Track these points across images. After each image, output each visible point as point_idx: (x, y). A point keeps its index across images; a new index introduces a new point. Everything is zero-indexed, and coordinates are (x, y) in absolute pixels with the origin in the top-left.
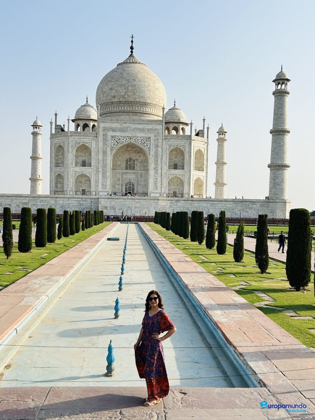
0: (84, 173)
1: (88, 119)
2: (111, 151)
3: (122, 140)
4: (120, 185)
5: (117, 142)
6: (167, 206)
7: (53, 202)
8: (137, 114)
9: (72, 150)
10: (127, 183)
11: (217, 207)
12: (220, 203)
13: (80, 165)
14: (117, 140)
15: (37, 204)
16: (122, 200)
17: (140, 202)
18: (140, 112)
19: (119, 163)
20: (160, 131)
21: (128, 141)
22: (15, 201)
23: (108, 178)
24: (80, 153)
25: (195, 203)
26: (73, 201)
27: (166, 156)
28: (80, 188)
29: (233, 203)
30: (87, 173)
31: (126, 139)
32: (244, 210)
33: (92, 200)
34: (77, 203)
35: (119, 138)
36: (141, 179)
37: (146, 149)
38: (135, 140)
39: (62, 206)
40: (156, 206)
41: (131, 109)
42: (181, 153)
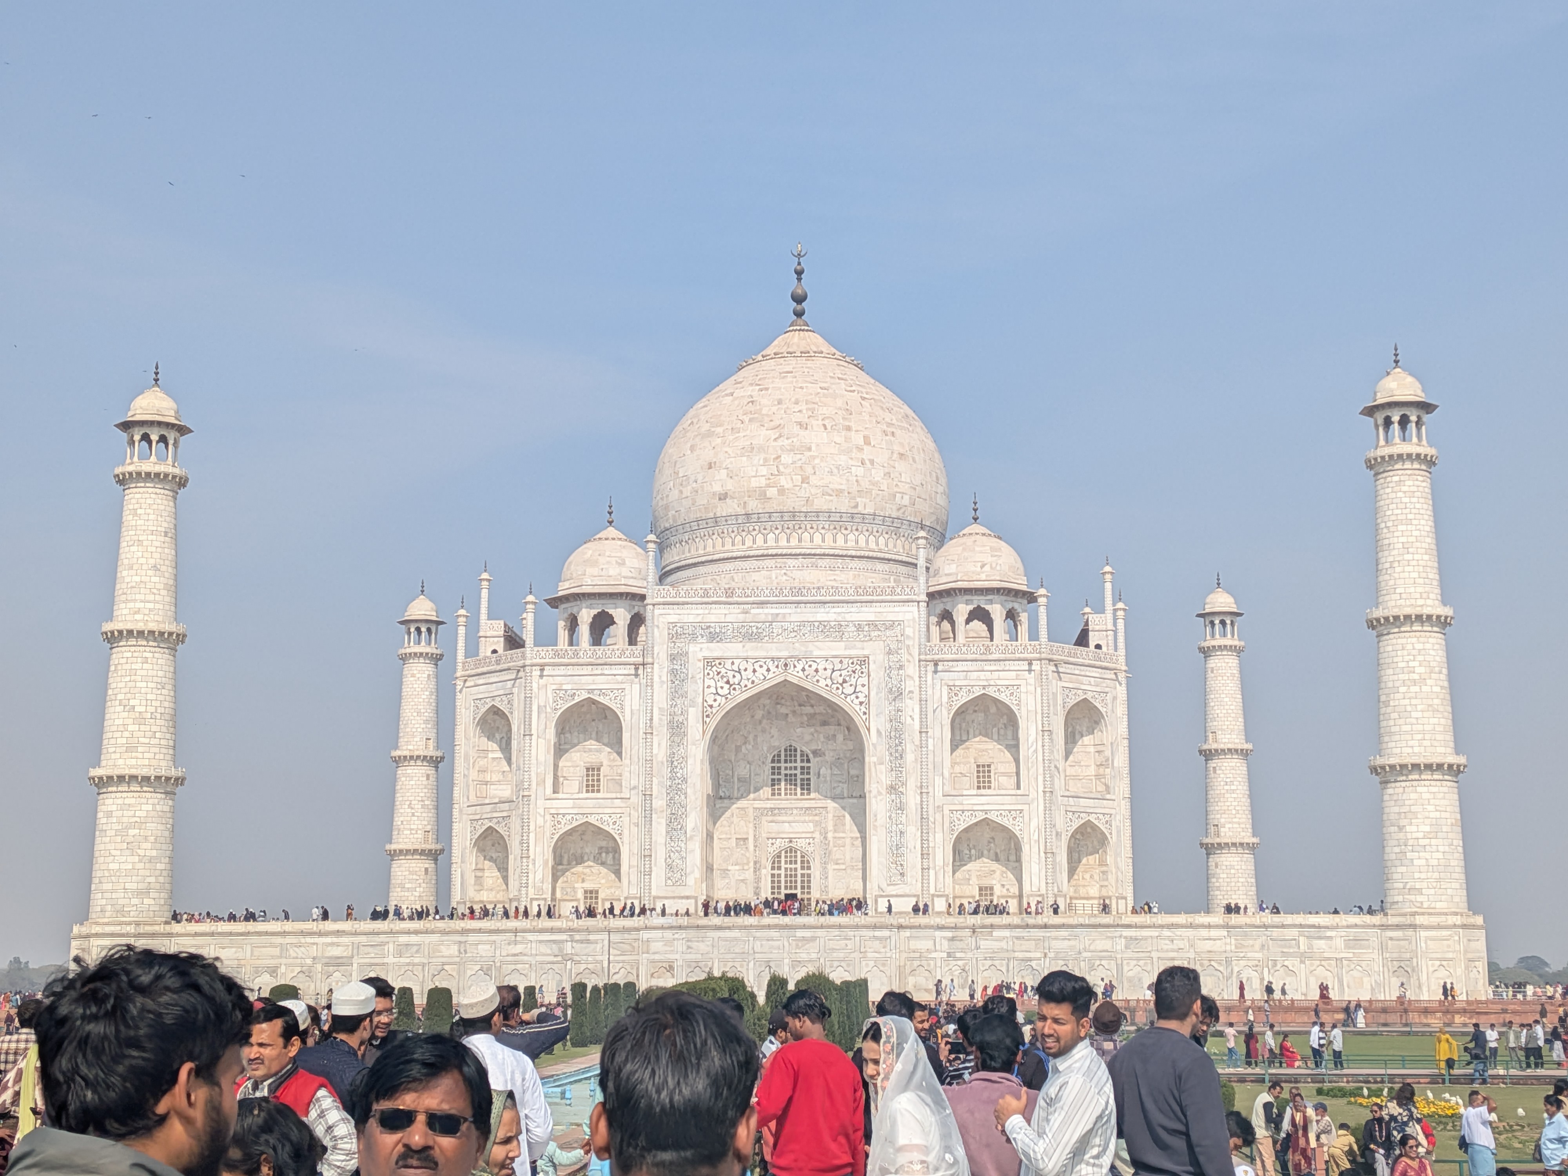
0: (592, 820)
1: (612, 595)
2: (704, 722)
3: (749, 673)
4: (748, 864)
5: (728, 682)
6: (934, 955)
7: (454, 950)
8: (822, 563)
9: (542, 727)
10: (779, 857)
11: (1155, 955)
12: (1166, 933)
13: (575, 785)
14: (730, 674)
15: (383, 964)
16: (735, 934)
17: (813, 939)
18: (832, 552)
19: (742, 770)
20: (909, 631)
21: (775, 677)
22: (293, 955)
23: (691, 837)
24: (576, 734)
25: (1056, 939)
26: (534, 945)
27: (938, 734)
28: (576, 885)
29: (1224, 932)
30: (606, 817)
31: (768, 670)
32: (1275, 965)
33: (615, 937)
34: (549, 952)
35: (735, 668)
36: (842, 835)
37: (851, 706)
38: (803, 670)
39: (489, 969)
40: (883, 955)
41: (794, 542)
42: (1005, 720)
